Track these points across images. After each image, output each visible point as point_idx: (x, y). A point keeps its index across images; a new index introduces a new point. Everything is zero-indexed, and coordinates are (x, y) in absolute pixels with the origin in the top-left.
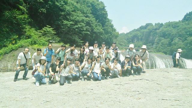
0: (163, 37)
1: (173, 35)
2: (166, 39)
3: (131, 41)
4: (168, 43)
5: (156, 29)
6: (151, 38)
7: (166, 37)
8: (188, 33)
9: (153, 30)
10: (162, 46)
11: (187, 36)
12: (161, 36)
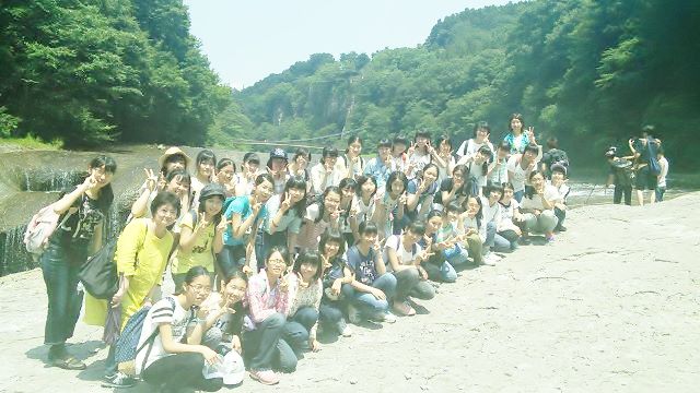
0: (372, 101)
1: (403, 93)
2: (384, 106)
3: (266, 118)
4: (388, 120)
5: (347, 75)
6: (334, 104)
7: (382, 101)
8: (449, 87)
9: (337, 75)
10: (370, 131)
11: (446, 96)
12: (364, 99)
